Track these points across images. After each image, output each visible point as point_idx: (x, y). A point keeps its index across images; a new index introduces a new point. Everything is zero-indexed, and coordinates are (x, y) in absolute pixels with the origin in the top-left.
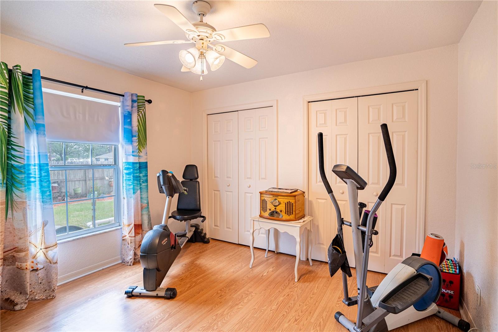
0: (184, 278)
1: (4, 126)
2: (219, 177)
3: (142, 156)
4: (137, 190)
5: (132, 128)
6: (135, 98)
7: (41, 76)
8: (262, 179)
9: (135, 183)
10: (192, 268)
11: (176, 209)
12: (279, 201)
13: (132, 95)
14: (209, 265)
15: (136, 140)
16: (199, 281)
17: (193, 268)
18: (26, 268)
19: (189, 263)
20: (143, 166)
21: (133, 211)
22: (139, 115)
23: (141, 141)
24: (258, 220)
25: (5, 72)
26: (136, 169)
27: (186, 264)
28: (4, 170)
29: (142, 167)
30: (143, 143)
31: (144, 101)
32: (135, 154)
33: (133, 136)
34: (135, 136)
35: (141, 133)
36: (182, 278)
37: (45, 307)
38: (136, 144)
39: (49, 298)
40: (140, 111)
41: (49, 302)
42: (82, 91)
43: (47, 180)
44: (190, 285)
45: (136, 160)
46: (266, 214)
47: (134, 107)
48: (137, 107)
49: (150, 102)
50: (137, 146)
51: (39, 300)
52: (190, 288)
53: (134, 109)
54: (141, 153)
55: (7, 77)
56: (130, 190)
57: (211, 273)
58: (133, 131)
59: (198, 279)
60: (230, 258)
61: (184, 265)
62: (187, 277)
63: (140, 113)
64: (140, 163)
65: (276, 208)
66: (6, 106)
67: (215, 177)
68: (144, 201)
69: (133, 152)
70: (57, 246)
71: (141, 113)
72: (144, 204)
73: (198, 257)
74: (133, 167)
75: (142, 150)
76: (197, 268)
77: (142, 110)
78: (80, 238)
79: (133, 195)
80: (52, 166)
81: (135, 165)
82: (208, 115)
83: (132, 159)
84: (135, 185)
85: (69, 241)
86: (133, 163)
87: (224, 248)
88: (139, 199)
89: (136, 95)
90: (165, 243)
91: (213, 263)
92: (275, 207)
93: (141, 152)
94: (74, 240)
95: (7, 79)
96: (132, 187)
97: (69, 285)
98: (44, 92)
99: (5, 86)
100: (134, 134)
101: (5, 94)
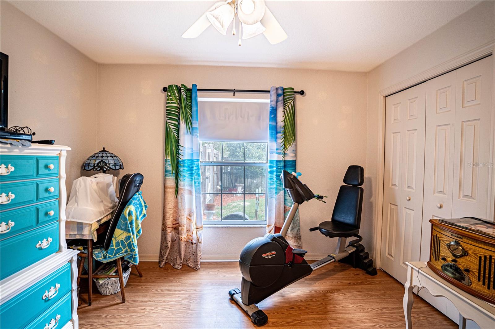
0: (296, 308)
1: (174, 131)
2: (398, 185)
3: (288, 154)
4: (280, 190)
5: (277, 124)
6: (280, 92)
7: (198, 88)
8: (465, 196)
9: (278, 182)
10: (318, 299)
11: (330, 219)
12: (463, 249)
13: (277, 89)
14: (343, 307)
15: (280, 137)
16: (308, 321)
17: (318, 301)
18: (182, 240)
19: (321, 292)
20: (288, 164)
21: (274, 211)
22: (286, 109)
23: (287, 137)
24: (418, 270)
25: (176, 91)
26: (279, 167)
27: (316, 291)
28: (173, 164)
29: (287, 166)
30: (289, 139)
31: (294, 93)
32: (279, 151)
33: (277, 133)
34: (280, 132)
35: (288, 128)
36: (293, 306)
37: (189, 274)
38: (280, 141)
39: (194, 270)
40: (287, 105)
41: (193, 272)
42: (234, 95)
43: (197, 173)
44: (291, 321)
45: (281, 158)
46: (438, 265)
47: (279, 101)
48: (283, 101)
49: (302, 93)
50: (282, 142)
51: (190, 267)
52: (288, 324)
53: (279, 103)
54: (287, 151)
55: (177, 95)
56: (271, 189)
57: (331, 319)
58: (278, 127)
59: (308, 319)
60: (383, 311)
61: (313, 292)
62: (300, 308)
63: (286, 107)
64: (285, 161)
65: (458, 260)
66: (176, 117)
67: (393, 185)
68: (288, 203)
69: (277, 149)
70: (202, 229)
71: (288, 106)
72: (288, 207)
73: (339, 289)
74: (276, 166)
75: (288, 147)
76: (323, 302)
77: (288, 104)
78: (227, 227)
79: (274, 195)
80: (201, 162)
81: (279, 163)
82: (386, 97)
83: (276, 157)
84: (278, 185)
85: (218, 227)
86: (277, 161)
87: (388, 292)
88: (282, 200)
89: (282, 88)
90: (270, 257)
91: (351, 306)
92: (454, 258)
93: (287, 149)
94: (222, 227)
95: (177, 96)
96: (275, 186)
97: (214, 264)
98: (199, 101)
99: (175, 102)
100: (278, 131)
101: (175, 108)
